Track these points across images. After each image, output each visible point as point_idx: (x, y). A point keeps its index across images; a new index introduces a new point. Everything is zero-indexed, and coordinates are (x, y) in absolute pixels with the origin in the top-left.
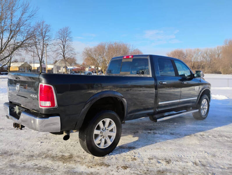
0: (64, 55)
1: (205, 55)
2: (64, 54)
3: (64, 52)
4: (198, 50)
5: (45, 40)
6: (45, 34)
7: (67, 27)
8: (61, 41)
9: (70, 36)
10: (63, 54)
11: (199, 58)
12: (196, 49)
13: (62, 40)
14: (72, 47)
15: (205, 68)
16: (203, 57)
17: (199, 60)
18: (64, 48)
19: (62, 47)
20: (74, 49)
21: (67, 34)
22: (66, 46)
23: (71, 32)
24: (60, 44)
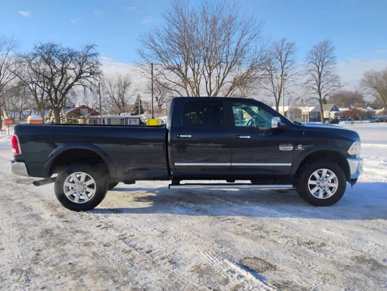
0: (319, 90)
2: (319, 87)
3: (320, 83)
5: (285, 68)
6: (286, 58)
7: (326, 40)
8: (315, 66)
9: (333, 56)
10: (317, 88)
13: (318, 64)
14: (335, 74)
18: (320, 77)
19: (317, 76)
20: (337, 77)
21: (326, 53)
22: (323, 73)
23: (333, 48)
24: (313, 72)
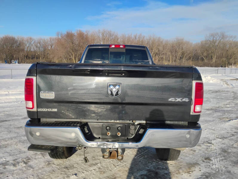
1: (39, 45)
4: (31, 39)
11: (32, 47)
12: (28, 38)
15: (39, 58)
16: (36, 47)
17: (32, 50)
